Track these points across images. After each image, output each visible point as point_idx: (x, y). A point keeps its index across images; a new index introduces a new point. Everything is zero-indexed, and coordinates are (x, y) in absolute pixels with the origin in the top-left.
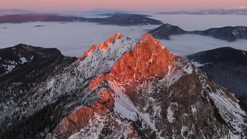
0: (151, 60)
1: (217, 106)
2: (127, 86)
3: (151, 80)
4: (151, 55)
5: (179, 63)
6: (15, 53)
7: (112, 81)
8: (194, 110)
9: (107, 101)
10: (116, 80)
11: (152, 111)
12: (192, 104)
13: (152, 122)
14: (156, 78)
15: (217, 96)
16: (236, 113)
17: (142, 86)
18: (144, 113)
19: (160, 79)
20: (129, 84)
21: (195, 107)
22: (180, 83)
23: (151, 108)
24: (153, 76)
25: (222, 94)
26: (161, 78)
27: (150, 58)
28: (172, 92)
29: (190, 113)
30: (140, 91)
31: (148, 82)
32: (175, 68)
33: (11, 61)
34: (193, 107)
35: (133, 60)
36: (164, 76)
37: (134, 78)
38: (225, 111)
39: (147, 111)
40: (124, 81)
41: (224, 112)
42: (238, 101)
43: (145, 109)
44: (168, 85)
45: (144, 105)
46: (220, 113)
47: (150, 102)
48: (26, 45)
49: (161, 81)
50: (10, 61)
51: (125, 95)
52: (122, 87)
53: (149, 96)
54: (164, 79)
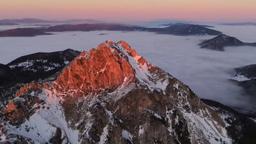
0: (103, 70)
1: (189, 129)
2: (68, 96)
3: (99, 92)
4: (104, 64)
5: (155, 75)
6: (61, 57)
7: (52, 90)
8: (141, 131)
9: (9, 113)
10: (57, 89)
11: (83, 127)
12: (141, 124)
13: (79, 141)
14: (106, 90)
15: (198, 117)
16: (217, 140)
17: (85, 98)
18: (74, 129)
19: (109, 92)
20: (72, 94)
21: (143, 129)
22: (128, 98)
23: (83, 124)
24: (104, 88)
25: (206, 115)
26: (111, 91)
27: (102, 68)
28: (118, 108)
29: (135, 134)
30: (81, 104)
31: (94, 94)
32: (130, 81)
33: (56, 63)
34: (142, 128)
35: (81, 68)
36: (115, 89)
37: (80, 89)
38: (198, 136)
39: (78, 128)
40: (66, 91)
41: (196, 136)
42: (227, 125)
43: (77, 125)
44: (116, 99)
45: (78, 121)
46: (191, 138)
47: (86, 118)
48: (73, 51)
49: (111, 94)
50: (54, 64)
51: (60, 107)
52: (61, 98)
53: (87, 111)
54: (115, 92)
